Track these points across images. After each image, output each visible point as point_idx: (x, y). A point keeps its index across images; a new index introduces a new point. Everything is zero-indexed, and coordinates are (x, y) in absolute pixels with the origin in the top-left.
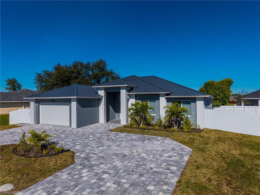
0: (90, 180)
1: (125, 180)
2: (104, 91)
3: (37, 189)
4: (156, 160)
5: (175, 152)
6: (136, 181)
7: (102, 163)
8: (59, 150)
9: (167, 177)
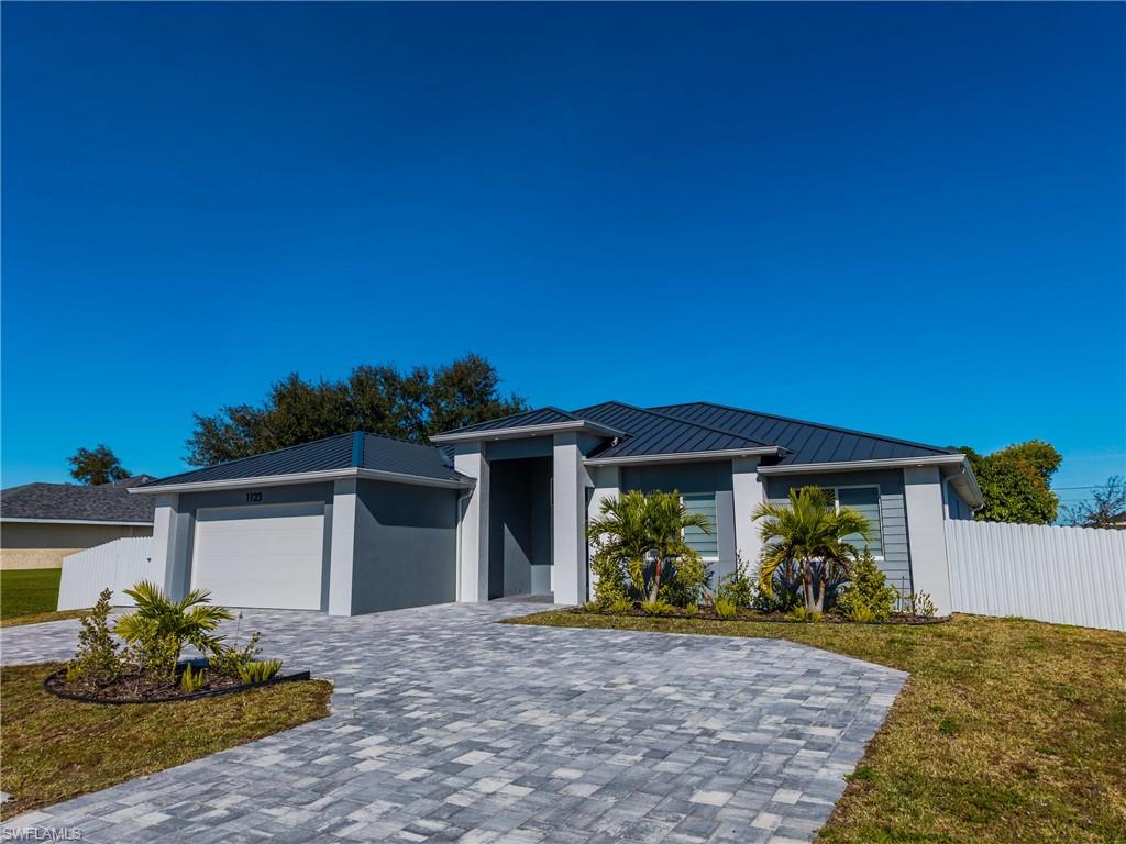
0: (392, 771)
1: (573, 771)
2: (479, 454)
3: (119, 802)
4: (728, 706)
5: (822, 680)
6: (632, 773)
7: (457, 718)
8: (260, 674)
9: (795, 762)
